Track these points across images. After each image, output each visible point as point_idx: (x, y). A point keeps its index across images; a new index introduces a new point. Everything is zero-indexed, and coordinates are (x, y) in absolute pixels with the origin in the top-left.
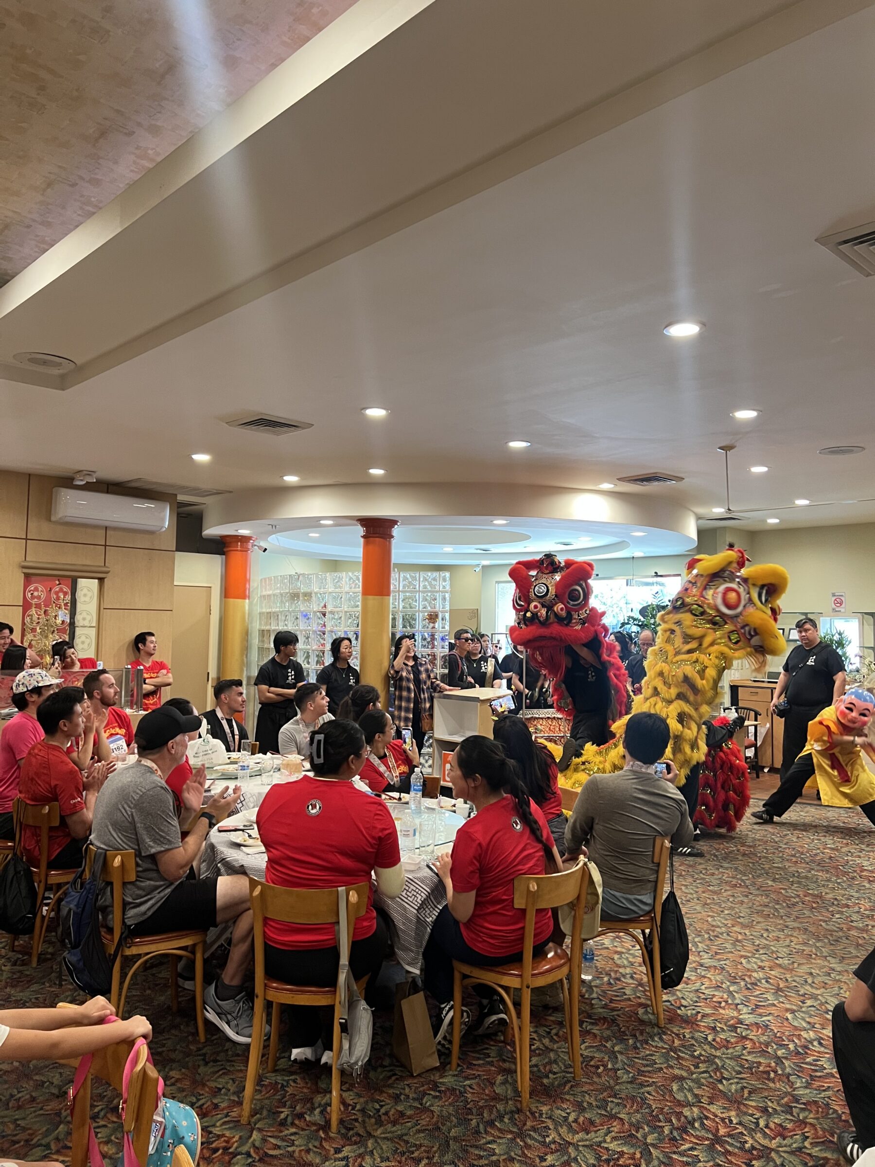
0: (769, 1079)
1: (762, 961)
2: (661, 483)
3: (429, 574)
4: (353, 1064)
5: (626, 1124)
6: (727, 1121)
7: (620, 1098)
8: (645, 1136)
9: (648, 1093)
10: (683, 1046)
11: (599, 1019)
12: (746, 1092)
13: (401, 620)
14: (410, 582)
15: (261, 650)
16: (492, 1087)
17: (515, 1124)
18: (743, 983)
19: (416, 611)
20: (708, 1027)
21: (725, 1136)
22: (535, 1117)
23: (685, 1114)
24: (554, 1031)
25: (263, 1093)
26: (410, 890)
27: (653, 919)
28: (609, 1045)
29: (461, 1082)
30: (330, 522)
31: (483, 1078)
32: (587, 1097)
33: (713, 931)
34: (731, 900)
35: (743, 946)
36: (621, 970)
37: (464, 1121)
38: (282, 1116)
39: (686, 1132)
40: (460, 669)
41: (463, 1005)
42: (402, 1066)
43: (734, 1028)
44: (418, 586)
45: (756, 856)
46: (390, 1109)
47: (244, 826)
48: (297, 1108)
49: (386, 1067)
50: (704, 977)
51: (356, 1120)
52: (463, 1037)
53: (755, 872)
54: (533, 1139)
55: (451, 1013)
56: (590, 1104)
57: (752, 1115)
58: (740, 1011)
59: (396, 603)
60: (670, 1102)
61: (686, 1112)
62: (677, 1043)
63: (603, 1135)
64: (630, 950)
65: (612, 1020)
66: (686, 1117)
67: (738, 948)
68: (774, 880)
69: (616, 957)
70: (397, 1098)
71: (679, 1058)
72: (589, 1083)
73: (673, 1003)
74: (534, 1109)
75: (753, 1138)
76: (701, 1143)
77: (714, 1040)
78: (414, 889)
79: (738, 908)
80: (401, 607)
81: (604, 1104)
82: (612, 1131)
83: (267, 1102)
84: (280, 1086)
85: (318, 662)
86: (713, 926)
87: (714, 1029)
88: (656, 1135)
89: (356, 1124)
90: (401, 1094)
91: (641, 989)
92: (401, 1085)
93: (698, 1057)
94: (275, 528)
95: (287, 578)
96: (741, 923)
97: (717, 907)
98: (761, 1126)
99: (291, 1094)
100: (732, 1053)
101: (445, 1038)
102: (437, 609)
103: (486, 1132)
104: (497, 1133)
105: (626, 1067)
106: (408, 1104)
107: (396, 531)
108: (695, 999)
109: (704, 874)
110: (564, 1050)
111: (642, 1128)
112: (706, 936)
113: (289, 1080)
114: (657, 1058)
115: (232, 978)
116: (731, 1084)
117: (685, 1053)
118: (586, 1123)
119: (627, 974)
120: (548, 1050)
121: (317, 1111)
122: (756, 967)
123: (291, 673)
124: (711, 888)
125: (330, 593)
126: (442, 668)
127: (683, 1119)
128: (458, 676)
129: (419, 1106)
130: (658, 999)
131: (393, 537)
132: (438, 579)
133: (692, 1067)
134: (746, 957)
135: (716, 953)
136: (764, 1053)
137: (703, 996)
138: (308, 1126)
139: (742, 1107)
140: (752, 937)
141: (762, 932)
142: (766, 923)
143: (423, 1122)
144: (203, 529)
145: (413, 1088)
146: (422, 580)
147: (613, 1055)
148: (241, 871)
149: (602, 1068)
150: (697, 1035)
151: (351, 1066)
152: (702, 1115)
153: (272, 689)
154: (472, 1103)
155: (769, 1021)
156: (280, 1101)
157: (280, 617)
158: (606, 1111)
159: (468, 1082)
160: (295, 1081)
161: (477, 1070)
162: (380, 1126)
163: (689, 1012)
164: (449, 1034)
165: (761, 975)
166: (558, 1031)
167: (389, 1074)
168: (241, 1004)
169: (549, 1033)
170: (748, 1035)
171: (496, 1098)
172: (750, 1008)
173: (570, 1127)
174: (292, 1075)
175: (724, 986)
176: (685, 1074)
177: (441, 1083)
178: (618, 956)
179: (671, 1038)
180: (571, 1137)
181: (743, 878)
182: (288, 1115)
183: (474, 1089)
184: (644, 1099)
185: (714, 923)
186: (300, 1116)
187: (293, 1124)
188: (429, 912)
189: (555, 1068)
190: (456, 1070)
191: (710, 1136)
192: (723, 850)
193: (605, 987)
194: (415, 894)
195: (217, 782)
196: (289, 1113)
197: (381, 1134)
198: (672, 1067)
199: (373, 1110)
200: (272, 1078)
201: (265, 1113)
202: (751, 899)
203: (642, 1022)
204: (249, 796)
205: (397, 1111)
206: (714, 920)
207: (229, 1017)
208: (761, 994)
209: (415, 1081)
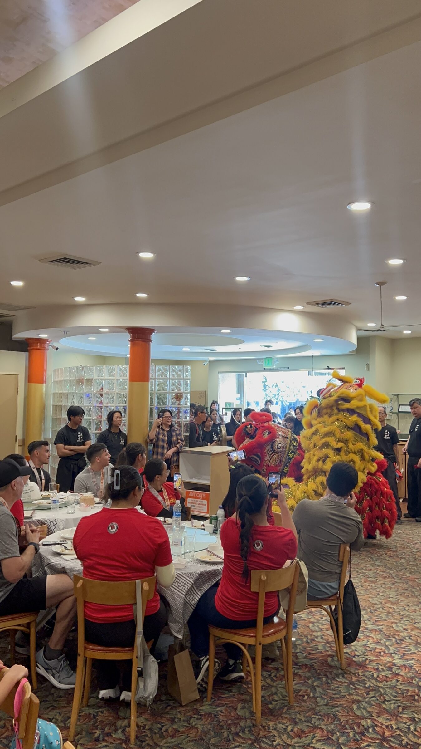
0: (414, 700)
1: (406, 625)
2: (336, 306)
3: (176, 367)
4: (146, 697)
5: (325, 731)
6: (389, 727)
7: (320, 715)
8: (338, 739)
9: (338, 711)
10: (359, 681)
11: (303, 665)
12: (400, 708)
13: (156, 399)
14: (163, 373)
15: (55, 420)
16: (235, 711)
17: (253, 734)
18: (394, 640)
19: (167, 393)
20: (374, 669)
21: (389, 737)
22: (265, 729)
23: (363, 724)
24: (273, 675)
25: (81, 721)
26: (180, 582)
27: (338, 598)
28: (310, 682)
29: (214, 709)
30: (107, 330)
31: (229, 706)
32: (298, 715)
33: (373, 607)
34: (383, 586)
35: (393, 616)
36: (315, 634)
37: (218, 734)
38: (96, 735)
39: (364, 735)
40: (198, 433)
41: (215, 658)
42: (174, 699)
43: (390, 669)
44: (168, 375)
45: (398, 557)
46: (169, 728)
47: (61, 541)
48: (106, 729)
49: (163, 701)
50: (369, 636)
51: (147, 736)
52: (215, 680)
53: (398, 568)
54: (265, 743)
55: (207, 663)
56: (301, 720)
57: (405, 723)
58: (393, 657)
59: (153, 387)
60: (353, 716)
61: (363, 722)
62: (354, 679)
63: (310, 739)
64: (319, 620)
65: (311, 666)
66: (363, 726)
67: (390, 617)
68: (410, 573)
69: (311, 625)
70: (172, 721)
71: (356, 688)
72: (299, 706)
73: (350, 654)
74: (264, 724)
75: (407, 737)
76: (374, 741)
77: (378, 676)
78: (183, 581)
79: (388, 592)
80: (156, 390)
81: (309, 720)
82: (316, 736)
83: (85, 726)
84: (92, 716)
85: (96, 429)
86: (373, 604)
87: (377, 669)
88: (345, 738)
89: (147, 738)
90: (175, 718)
91: (328, 645)
92: (174, 712)
93: (368, 688)
94: (66, 334)
95: (74, 369)
96: (391, 601)
97: (374, 591)
98: (411, 730)
99: (100, 721)
100: (390, 684)
101: (203, 680)
102: (182, 391)
103: (234, 740)
104: (241, 740)
105: (322, 695)
106: (181, 724)
107: (153, 336)
108: (364, 651)
109: (364, 570)
110: (280, 686)
111: (335, 733)
112: (369, 610)
113: (98, 712)
114: (342, 689)
115: (56, 645)
116: (391, 704)
117: (359, 685)
118: (299, 732)
119: (318, 636)
120: (271, 686)
121: (120, 731)
122: (402, 629)
123: (80, 435)
124: (370, 579)
125: (106, 380)
126: (185, 432)
127: (361, 727)
128: (196, 438)
129: (189, 725)
130: (341, 652)
131: (151, 341)
132: (182, 371)
133: (365, 694)
134: (395, 623)
135: (376, 621)
136: (410, 684)
137: (369, 649)
138: (114, 741)
139: (398, 718)
140: (399, 610)
141: (405, 607)
142: (408, 601)
143: (191, 735)
144: (13, 333)
145: (183, 714)
146: (171, 371)
147: (313, 688)
148: (63, 571)
149: (306, 697)
150: (367, 673)
151: (145, 699)
152: (373, 724)
153: (67, 447)
154: (223, 722)
155: (412, 663)
156: (93, 725)
157: (69, 396)
158: (311, 724)
159: (219, 709)
160: (102, 712)
161: (225, 701)
162: (163, 739)
163: (361, 659)
164: (206, 677)
165: (405, 634)
166: (276, 674)
167: (165, 705)
168: (62, 662)
169: (270, 675)
170: (399, 673)
171: (239, 718)
172: (400, 656)
173: (288, 734)
174: (100, 708)
175: (382, 642)
176: (360, 699)
177: (201, 710)
178: (312, 625)
179: (349, 676)
180: (290, 741)
181: (391, 572)
182: (100, 734)
183: (223, 713)
184: (335, 716)
185: (373, 602)
186: (109, 735)
187: (104, 740)
188: (192, 596)
189: (276, 697)
190: (210, 701)
191: (379, 737)
192: (376, 554)
193: (305, 645)
194: (183, 584)
195: (36, 512)
196: (100, 733)
197: (165, 744)
198: (352, 695)
199: (157, 729)
200: (87, 711)
201: (84, 733)
202: (396, 586)
203: (331, 667)
204: (60, 521)
205: (174, 729)
206: (373, 600)
207: (54, 671)
208: (406, 646)
209: (184, 709)
